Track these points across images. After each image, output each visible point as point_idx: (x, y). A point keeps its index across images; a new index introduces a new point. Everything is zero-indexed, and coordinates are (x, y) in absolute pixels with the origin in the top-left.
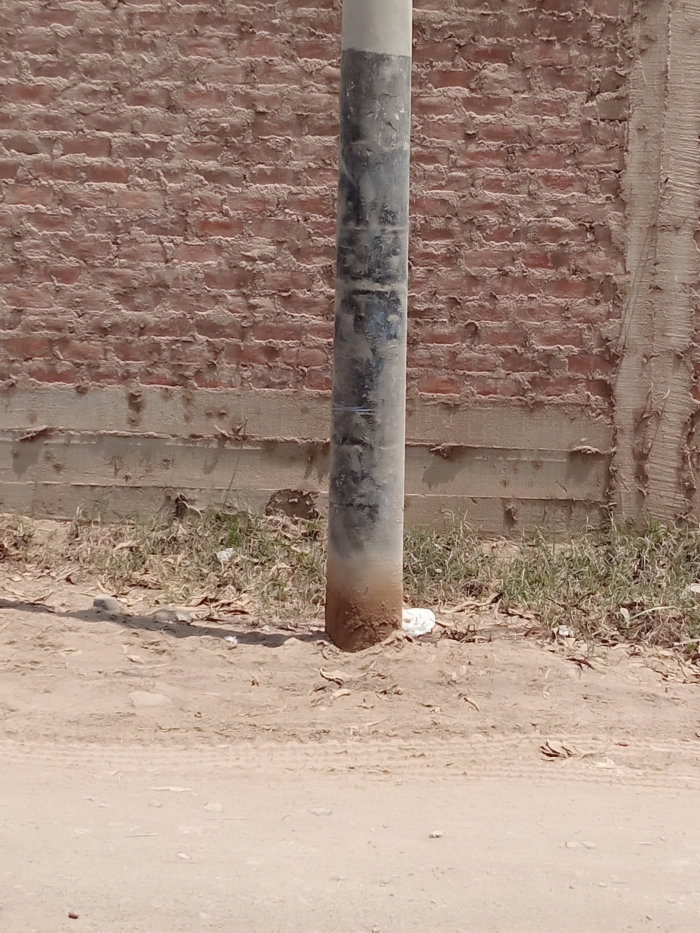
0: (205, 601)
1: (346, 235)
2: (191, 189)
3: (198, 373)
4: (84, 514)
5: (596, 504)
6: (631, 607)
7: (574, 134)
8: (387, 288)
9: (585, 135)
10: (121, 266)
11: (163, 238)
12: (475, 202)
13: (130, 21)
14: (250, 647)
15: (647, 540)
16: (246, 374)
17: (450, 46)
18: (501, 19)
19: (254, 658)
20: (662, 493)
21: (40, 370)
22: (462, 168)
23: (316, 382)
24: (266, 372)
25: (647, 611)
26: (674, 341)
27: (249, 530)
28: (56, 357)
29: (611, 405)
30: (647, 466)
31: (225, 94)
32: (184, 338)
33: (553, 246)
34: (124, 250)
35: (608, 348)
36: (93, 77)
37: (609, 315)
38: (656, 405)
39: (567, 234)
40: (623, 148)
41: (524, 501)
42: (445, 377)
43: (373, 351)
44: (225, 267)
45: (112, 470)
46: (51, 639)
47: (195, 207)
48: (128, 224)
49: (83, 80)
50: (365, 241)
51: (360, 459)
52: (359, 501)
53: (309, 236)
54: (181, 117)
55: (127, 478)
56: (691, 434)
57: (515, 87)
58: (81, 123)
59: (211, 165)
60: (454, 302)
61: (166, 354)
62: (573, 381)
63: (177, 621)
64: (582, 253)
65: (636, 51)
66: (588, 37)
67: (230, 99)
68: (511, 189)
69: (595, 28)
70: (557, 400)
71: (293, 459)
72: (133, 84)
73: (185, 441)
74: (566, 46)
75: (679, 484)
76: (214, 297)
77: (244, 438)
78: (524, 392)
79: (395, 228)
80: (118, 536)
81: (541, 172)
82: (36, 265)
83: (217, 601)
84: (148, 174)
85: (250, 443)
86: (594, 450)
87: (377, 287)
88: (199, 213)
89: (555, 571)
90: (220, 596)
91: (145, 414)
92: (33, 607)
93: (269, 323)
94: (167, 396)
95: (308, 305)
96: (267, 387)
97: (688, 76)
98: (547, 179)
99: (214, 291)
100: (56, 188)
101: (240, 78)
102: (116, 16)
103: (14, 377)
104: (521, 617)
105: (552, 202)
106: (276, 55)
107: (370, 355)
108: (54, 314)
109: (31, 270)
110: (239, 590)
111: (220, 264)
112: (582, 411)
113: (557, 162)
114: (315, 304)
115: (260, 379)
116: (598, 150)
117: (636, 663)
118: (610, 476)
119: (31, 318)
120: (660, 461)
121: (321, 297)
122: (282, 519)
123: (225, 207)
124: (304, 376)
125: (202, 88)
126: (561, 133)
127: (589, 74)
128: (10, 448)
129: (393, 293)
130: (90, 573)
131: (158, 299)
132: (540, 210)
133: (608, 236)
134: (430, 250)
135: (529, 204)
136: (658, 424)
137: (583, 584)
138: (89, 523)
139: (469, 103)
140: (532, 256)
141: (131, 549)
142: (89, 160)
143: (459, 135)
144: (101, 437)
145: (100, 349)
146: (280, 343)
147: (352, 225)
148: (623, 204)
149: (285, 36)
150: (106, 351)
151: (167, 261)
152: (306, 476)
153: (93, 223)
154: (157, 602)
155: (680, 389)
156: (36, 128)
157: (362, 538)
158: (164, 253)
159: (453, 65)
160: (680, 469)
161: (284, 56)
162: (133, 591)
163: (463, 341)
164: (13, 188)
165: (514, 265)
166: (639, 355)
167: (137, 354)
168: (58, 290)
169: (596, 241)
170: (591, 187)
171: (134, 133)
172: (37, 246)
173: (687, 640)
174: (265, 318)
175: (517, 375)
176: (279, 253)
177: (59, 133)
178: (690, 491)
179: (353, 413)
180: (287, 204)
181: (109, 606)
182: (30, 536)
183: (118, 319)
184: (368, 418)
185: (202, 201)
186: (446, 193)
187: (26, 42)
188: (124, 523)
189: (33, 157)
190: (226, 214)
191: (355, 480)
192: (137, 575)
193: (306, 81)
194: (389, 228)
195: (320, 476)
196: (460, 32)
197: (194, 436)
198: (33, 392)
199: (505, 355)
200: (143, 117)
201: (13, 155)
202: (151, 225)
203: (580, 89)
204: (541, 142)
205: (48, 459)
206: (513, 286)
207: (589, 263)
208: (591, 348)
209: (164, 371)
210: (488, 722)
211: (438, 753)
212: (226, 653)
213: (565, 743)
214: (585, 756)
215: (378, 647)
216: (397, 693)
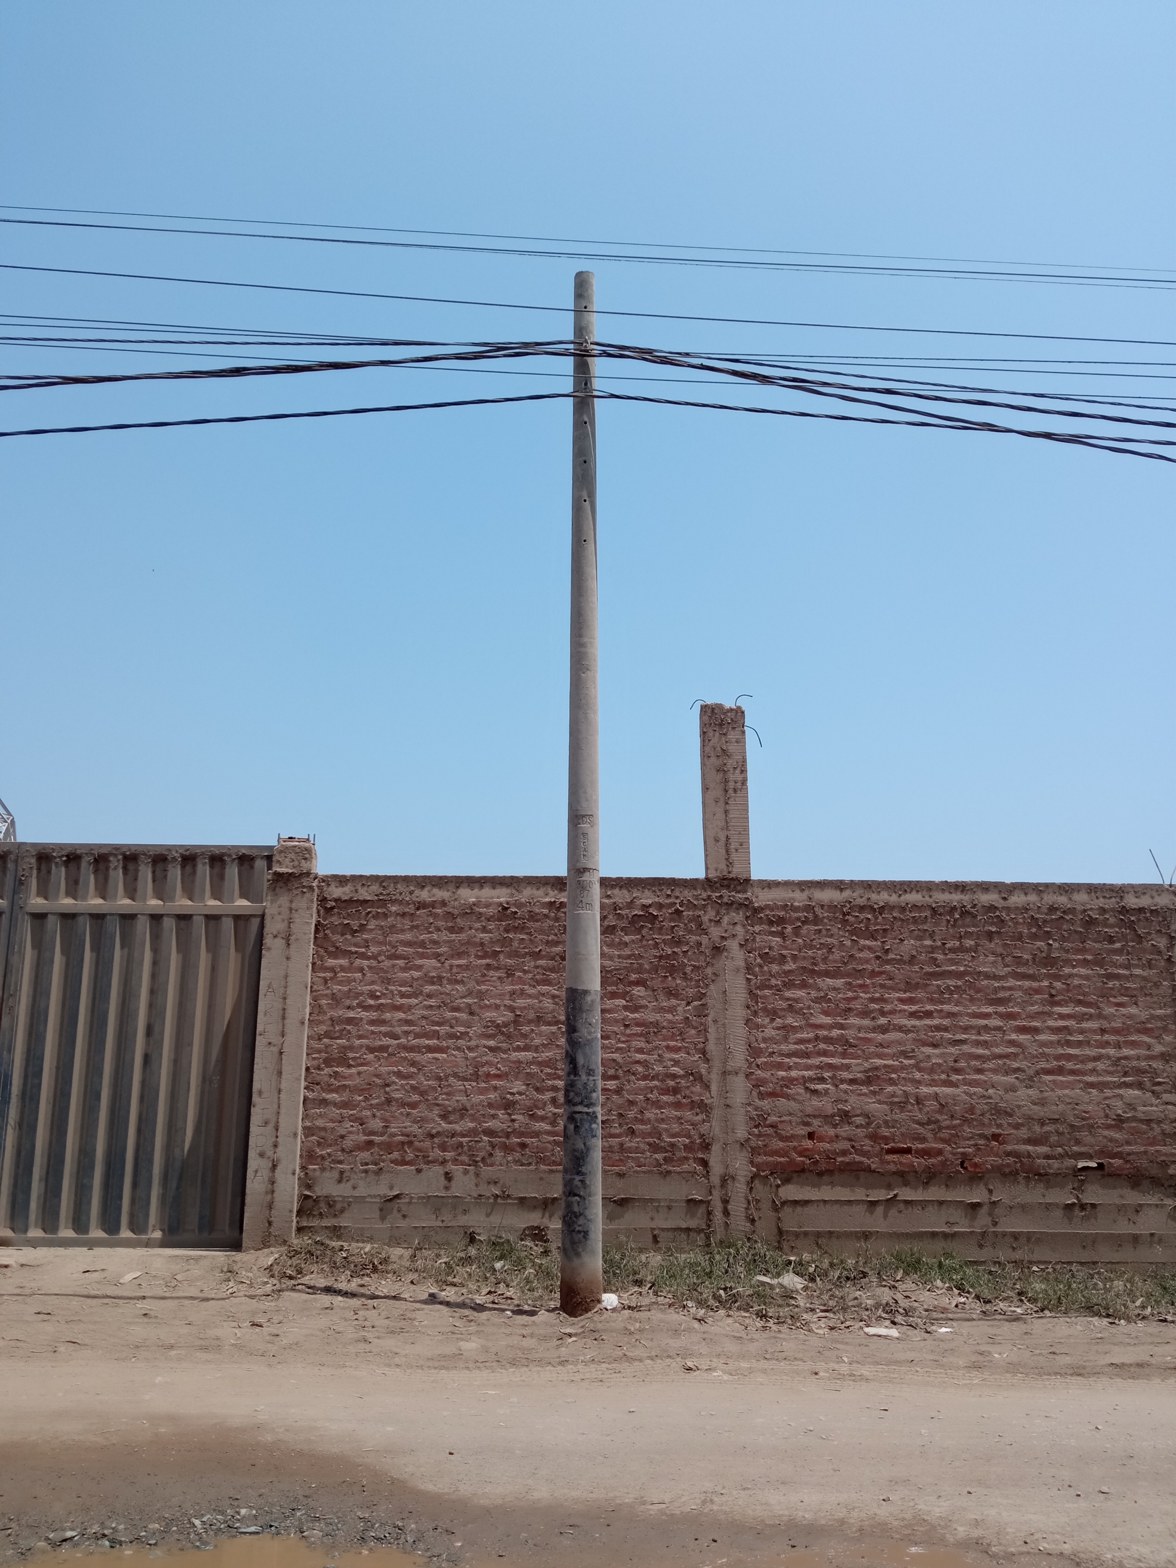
0: (490, 1293)
1: (569, 1082)
2: (481, 1056)
3: (483, 1159)
4: (419, 1244)
5: (703, 1230)
6: (725, 1289)
7: (680, 1024)
8: (590, 1110)
9: (686, 1024)
10: (443, 1099)
11: (465, 1083)
12: (631, 1060)
13: (451, 969)
14: (518, 1318)
15: (731, 1250)
16: (510, 1159)
17: (615, 979)
18: (641, 965)
19: (521, 1324)
20: (738, 1223)
21: (396, 1159)
22: (623, 1042)
23: (547, 1162)
24: (520, 1157)
25: (734, 1291)
26: (739, 1135)
27: (512, 1250)
28: (406, 1152)
29: (708, 1172)
30: (729, 1207)
31: (499, 1006)
32: (476, 1139)
33: (672, 1083)
34: (445, 1090)
35: (704, 1140)
36: (431, 998)
37: (704, 1121)
38: (731, 1170)
39: (680, 1077)
40: (706, 1031)
41: (663, 1230)
42: (617, 1158)
43: (584, 1144)
44: (498, 1099)
45: (434, 1217)
47: (483, 1066)
48: (447, 1077)
49: (426, 1000)
50: (579, 1086)
51: (578, 1205)
52: (578, 1228)
53: (544, 1080)
54: (476, 1018)
55: (443, 1221)
56: (751, 1188)
57: (649, 999)
58: (424, 1022)
59: (492, 1043)
60: (621, 1115)
61: (466, 1148)
62: (686, 1158)
63: (476, 1304)
64: (688, 1087)
65: (710, 980)
66: (685, 974)
67: (502, 1008)
68: (649, 1053)
69: (688, 969)
70: (678, 1169)
71: (535, 1207)
72: (452, 1002)
73: (476, 1198)
74: (674, 978)
75: (747, 1217)
76: (493, 1116)
77: (508, 1196)
78: (660, 1165)
79: (594, 1078)
80: (438, 1256)
81: (664, 1043)
82: (397, 1100)
83: (495, 1292)
84: (458, 1049)
85: (511, 1198)
86: (700, 1198)
87: (585, 1110)
88: (485, 1069)
89: (682, 1270)
90: (497, 1290)
91: (453, 1183)
92: (395, 1298)
93: (522, 1129)
94: (466, 1172)
95: (543, 1119)
96: (521, 1166)
97: (737, 993)
98: (668, 1047)
99: (492, 1112)
100: (409, 1058)
101: (507, 997)
102: (444, 967)
103: (382, 1164)
104: (665, 1297)
105: (671, 1060)
106: (525, 985)
107: (583, 1146)
108: (406, 1128)
109: (394, 1103)
110: (507, 1286)
111: (496, 1097)
112: (693, 1176)
113: (672, 1037)
114: (547, 1118)
115: (517, 1161)
116: (693, 1032)
117: (730, 1321)
118: (709, 1213)
119: (393, 1130)
120: (736, 1204)
121: (550, 1114)
122: (529, 1243)
123: (499, 1066)
124: (541, 1159)
125: (488, 1003)
126: (674, 1023)
127: (687, 992)
128: (378, 1205)
129: (594, 1113)
130: (424, 1278)
131: (462, 1117)
132: (665, 1064)
133: (701, 1076)
134: (608, 1087)
135: (658, 1061)
136: (733, 1183)
137: (698, 1278)
138: (421, 1249)
139: (626, 1008)
140: (662, 1089)
141: (445, 1263)
142: (427, 1042)
143: (621, 1025)
144: (429, 1197)
145: (430, 1146)
146: (528, 1141)
147: (572, 1077)
148: (707, 1061)
149: (530, 976)
150: (433, 1148)
151: (467, 1096)
152: (542, 1218)
153: (428, 1076)
154: (463, 1294)
155: (744, 1162)
156: (400, 1026)
157: (580, 1250)
158: (466, 1092)
159: (617, 989)
160: (747, 1209)
161: (530, 985)
162: (448, 1288)
163: (627, 1137)
164: (386, 1058)
165: (652, 1094)
166: (721, 1143)
167: (450, 1149)
168: (408, 1114)
169: (695, 1080)
170: (691, 1051)
171: (452, 1027)
172: (397, 1090)
173: (756, 1307)
174: (520, 1126)
175: (656, 1156)
176: (528, 1090)
177: (412, 1028)
178: (753, 1221)
179: (574, 1179)
180: (532, 1063)
181: (437, 1296)
182: (388, 1258)
183: (440, 1129)
184: (582, 1181)
185: (487, 1063)
186: (614, 1056)
187: (396, 981)
188: (440, 1248)
189: (398, 1041)
190: (499, 1069)
191: (576, 1217)
192: (450, 1279)
193: (541, 998)
194: (591, 1078)
195: (550, 1217)
196: (620, 972)
197: (480, 1195)
198: (392, 1172)
199: (649, 1144)
200: (456, 1018)
201: (387, 1041)
202: (459, 1077)
203: (683, 1000)
204: (663, 1028)
205: (399, 1211)
206: (652, 1106)
207: (692, 1093)
208: (695, 1140)
209: (464, 1158)
210: (654, 1354)
211: (628, 1370)
212: (506, 1321)
213: (695, 1363)
214: (706, 1370)
215: (589, 1315)
216: (602, 1340)
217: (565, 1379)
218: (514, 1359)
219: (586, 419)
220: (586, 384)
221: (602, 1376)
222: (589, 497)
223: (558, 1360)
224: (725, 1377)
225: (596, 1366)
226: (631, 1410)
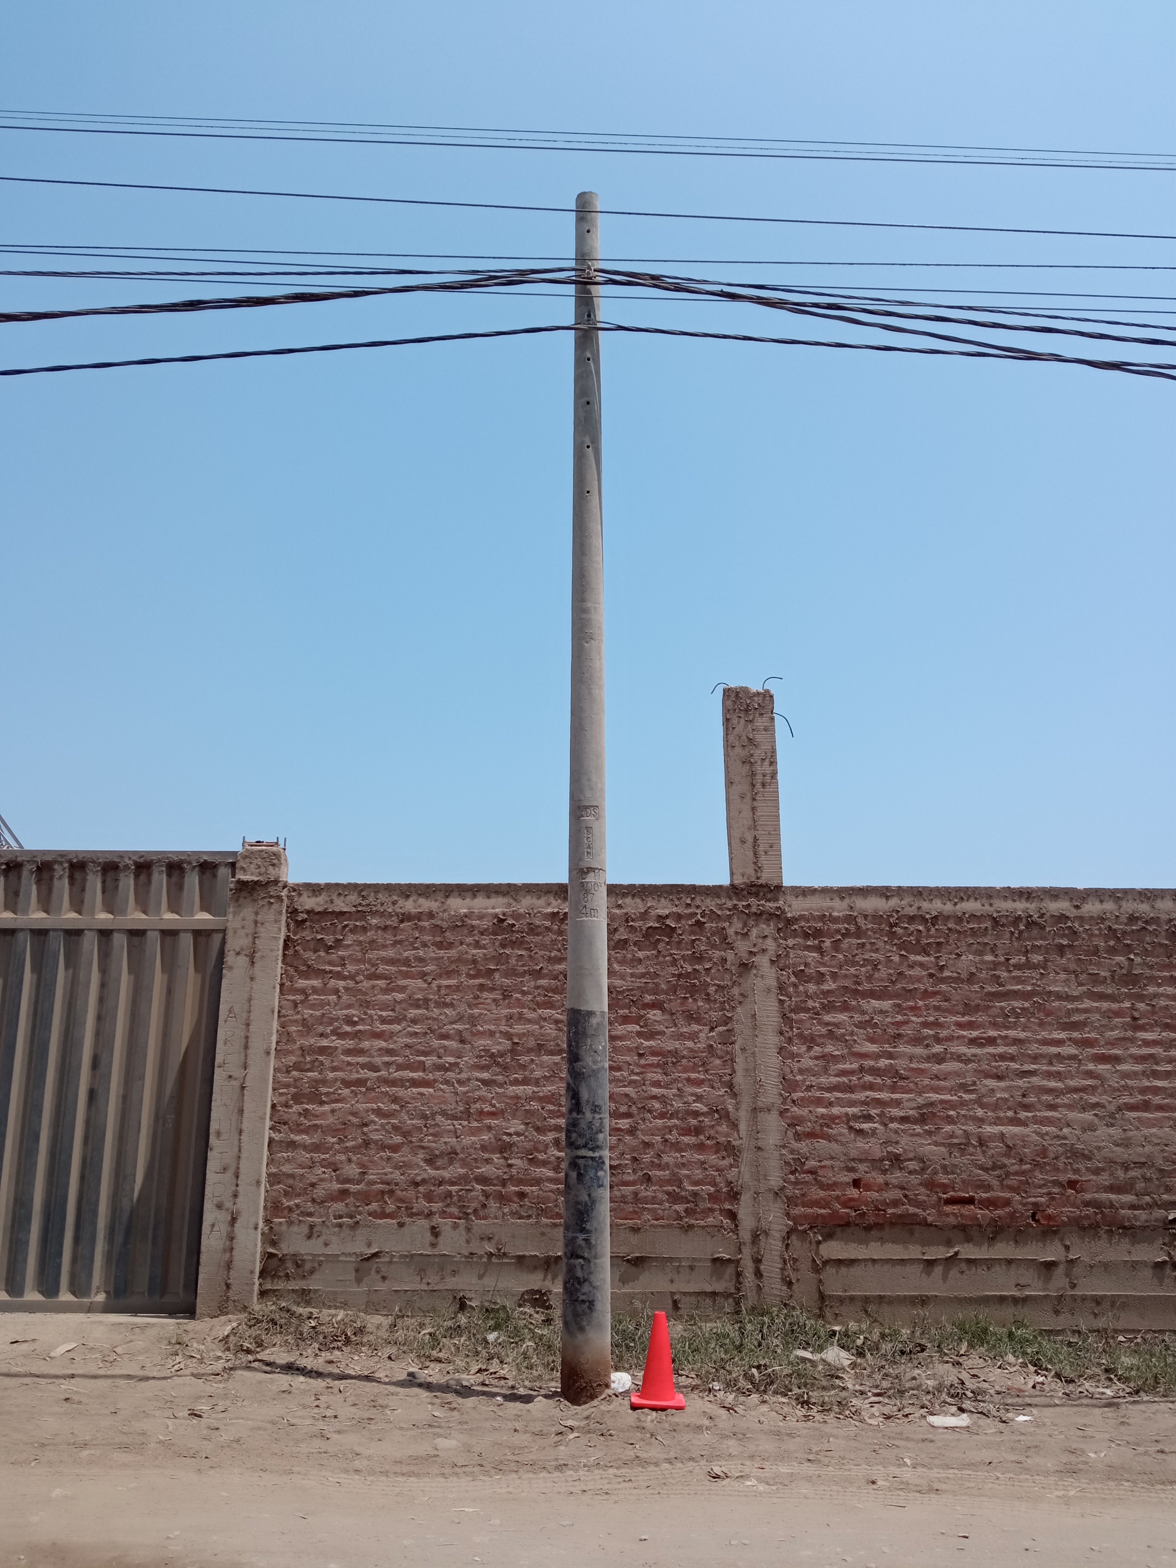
0: (480, 1371)
1: (571, 1121)
2: (473, 1091)
3: (475, 1211)
4: (400, 1310)
5: (731, 1294)
6: (758, 1367)
7: (703, 1052)
8: (596, 1154)
9: (709, 1053)
10: (429, 1141)
11: (455, 1122)
12: (646, 1095)
13: (439, 990)
14: (512, 1404)
15: (766, 1319)
16: (506, 1210)
17: (627, 1001)
18: (657, 985)
19: (515, 1412)
20: (773, 1286)
21: (375, 1211)
22: (637, 1074)
23: (549, 1214)
24: (518, 1209)
25: (770, 1370)
26: (772, 1183)
27: (508, 1318)
28: (386, 1202)
29: (736, 1226)
30: (762, 1267)
31: (494, 1032)
32: (467, 1188)
33: (694, 1122)
34: (431, 1131)
35: (732, 1188)
36: (416, 1024)
37: (731, 1166)
38: (764, 1224)
39: (703, 1114)
40: (733, 1060)
41: (685, 1294)
42: (631, 1209)
43: (589, 1195)
44: (493, 1140)
45: (419, 1279)
46: (380, 1402)
47: (475, 1102)
48: (433, 1115)
49: (409, 1026)
50: (583, 1125)
51: (582, 1268)
52: (582, 1297)
53: (545, 1119)
54: (468, 1046)
55: (428, 1284)
56: (788, 1245)
57: (666, 1024)
58: (407, 1052)
59: (485, 1075)
60: (635, 1159)
61: (455, 1198)
62: (711, 1210)
63: (463, 1386)
64: (712, 1127)
65: (737, 1003)
66: (708, 994)
67: (498, 1035)
68: (667, 1086)
69: (712, 990)
70: (702, 1223)
71: (535, 1268)
72: (440, 1028)
73: (466, 1257)
74: (695, 1000)
75: (782, 1279)
76: (486, 1160)
77: (504, 1254)
78: (680, 1218)
79: (601, 1116)
80: (422, 1325)
81: (685, 1075)
82: (376, 1142)
83: (487, 1370)
84: (447, 1082)
85: (507, 1257)
86: (728, 1257)
87: (590, 1154)
88: (478, 1106)
89: (707, 1343)
90: (489, 1367)
91: (441, 1239)
92: (368, 1378)
93: (520, 1176)
94: (455, 1226)
95: (544, 1163)
96: (519, 1218)
97: (768, 1017)
98: (688, 1080)
99: (486, 1156)
100: (390, 1093)
101: (504, 1023)
102: (431, 988)
103: (358, 1217)
104: (687, 1377)
105: (692, 1095)
106: (524, 1008)
107: (587, 1198)
108: (386, 1174)
109: (372, 1146)
110: (501, 1362)
111: (490, 1138)
112: (719, 1231)
113: (694, 1069)
114: (549, 1163)
115: (514, 1214)
116: (718, 1062)
117: (765, 1408)
118: (739, 1275)
119: (371, 1177)
120: (770, 1264)
121: (553, 1158)
122: (528, 1310)
123: (494, 1102)
124: (542, 1210)
125: (481, 1029)
126: (695, 1051)
127: (710, 1016)
128: (354, 1265)
129: (600, 1157)
130: (404, 1352)
131: (451, 1162)
132: (685, 1099)
133: (727, 1114)
134: (620, 1126)
135: (678, 1096)
136: (767, 1238)
137: (726, 1352)
138: (403, 1316)
139: (639, 1034)
140: (682, 1129)
141: (430, 1334)
142: (411, 1075)
143: (635, 1054)
144: (412, 1256)
145: (414, 1196)
146: (527, 1189)
147: (574, 1115)
148: (735, 1095)
149: (530, 997)
150: (417, 1198)
151: (457, 1138)
152: (544, 1280)
153: (412, 1114)
154: (448, 1373)
155: (779, 1214)
156: (380, 1056)
157: (585, 1324)
158: (455, 1132)
159: (630, 1012)
160: (783, 1269)
161: (530, 1009)
162: (432, 1365)
163: (642, 1185)
164: (364, 1094)
165: (671, 1135)
166: (752, 1192)
167: (437, 1199)
168: (389, 1158)
169: (720, 1118)
170: (715, 1085)
171: (440, 1057)
172: (377, 1130)
173: (796, 1391)
174: (518, 1173)
175: (676, 1207)
176: (527, 1130)
177: (394, 1059)
178: (790, 1284)
179: (577, 1237)
180: (532, 1099)
181: (417, 1376)
182: (364, 1327)
183: (425, 1176)
184: (586, 1240)
185: (480, 1098)
186: (628, 1090)
187: (376, 1005)
188: (425, 1316)
189: (377, 1074)
190: (494, 1106)
191: (580, 1283)
192: (434, 1353)
193: (542, 1023)
194: (597, 1116)
195: (553, 1279)
196: (633, 993)
197: (472, 1254)
198: (370, 1227)
199: (668, 1193)
200: (445, 1048)
201: (365, 1073)
202: (447, 1115)
203: (705, 1025)
204: (683, 1057)
205: (378, 1272)
206: (671, 1148)
207: (717, 1132)
208: (721, 1188)
209: (454, 1210)
210: (672, 1455)
211: (640, 1478)
212: (495, 1409)
213: (723, 1469)
214: (737, 1477)
215: (595, 1402)
216: (610, 1435)
217: (562, 1491)
218: (501, 1462)
219: (589, 355)
220: (589, 316)
221: (608, 1486)
222: (592, 442)
223: (554, 1463)
224: (761, 1488)
225: (601, 1472)
226: (643, 1537)
